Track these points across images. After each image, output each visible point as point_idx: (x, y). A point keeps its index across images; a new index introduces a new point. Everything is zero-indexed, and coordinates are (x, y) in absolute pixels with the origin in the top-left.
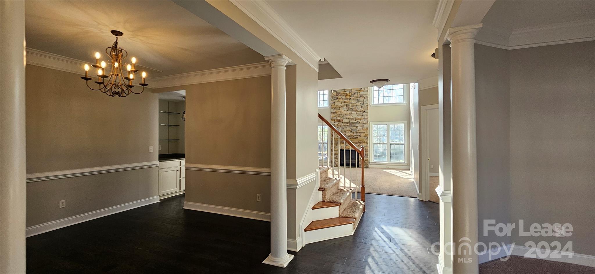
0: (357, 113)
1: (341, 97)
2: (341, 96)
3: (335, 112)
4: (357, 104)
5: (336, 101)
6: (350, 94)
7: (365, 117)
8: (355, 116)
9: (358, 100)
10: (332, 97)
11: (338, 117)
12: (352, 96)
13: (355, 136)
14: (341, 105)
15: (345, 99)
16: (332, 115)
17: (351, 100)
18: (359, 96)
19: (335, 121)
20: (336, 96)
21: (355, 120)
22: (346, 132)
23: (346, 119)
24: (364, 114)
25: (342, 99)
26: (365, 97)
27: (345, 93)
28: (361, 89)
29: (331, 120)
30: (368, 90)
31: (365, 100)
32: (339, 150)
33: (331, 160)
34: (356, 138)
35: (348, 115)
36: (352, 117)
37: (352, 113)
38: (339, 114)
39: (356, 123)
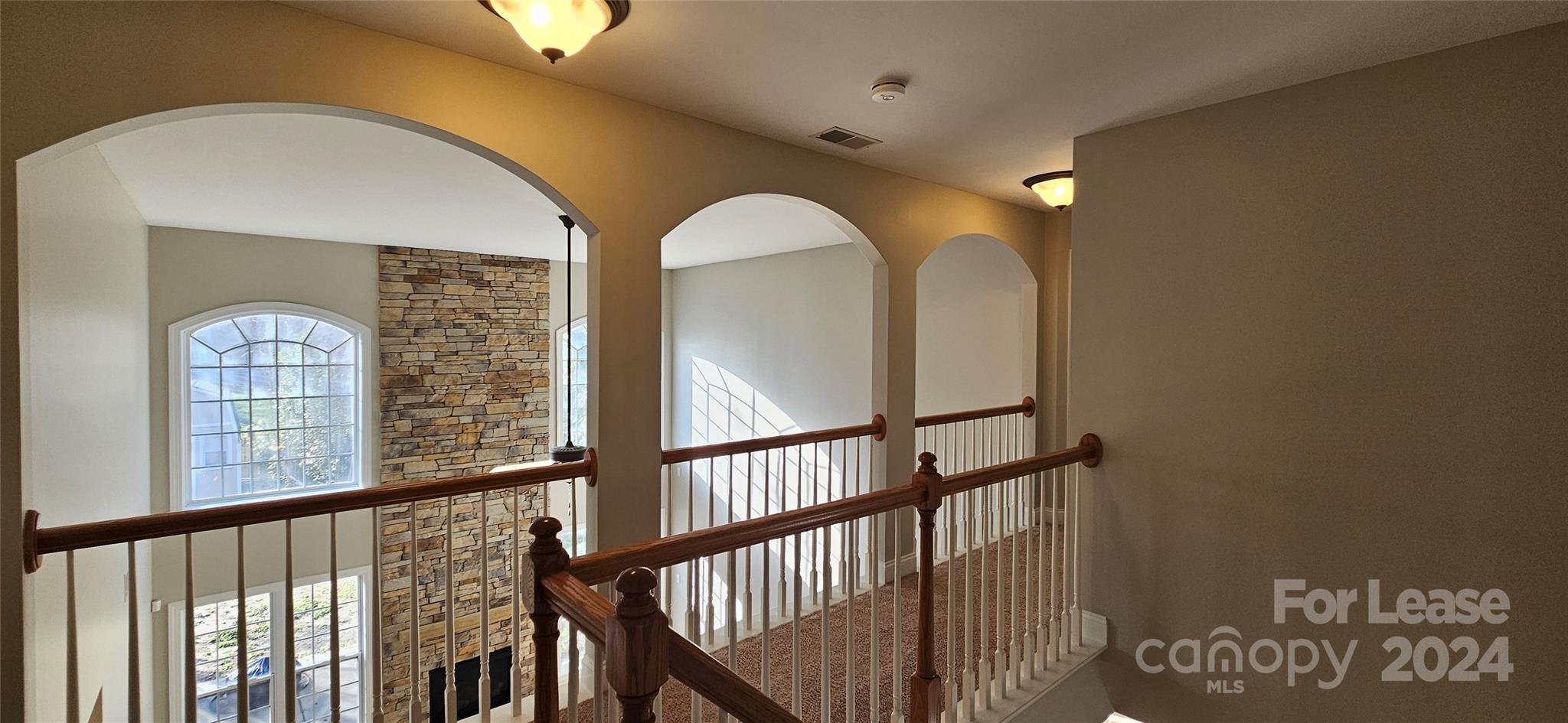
0: (509, 501)
1: (438, 441)
5: (408, 458)
6: (476, 427)
7: (538, 513)
8: (501, 517)
9: (513, 451)
10: (392, 443)
11: (423, 531)
12: (487, 435)
13: (500, 596)
14: (435, 477)
15: (456, 449)
16: (390, 528)
17: (484, 452)
18: (514, 435)
19: (406, 551)
20: (412, 436)
21: (500, 530)
22: (461, 588)
23: (459, 533)
24: (533, 502)
25: (443, 449)
26: (539, 436)
27: (454, 421)
28: (526, 406)
29: (384, 550)
30: (545, 411)
31: (538, 449)
32: (427, 675)
34: (503, 601)
35: (467, 514)
36: (487, 521)
37: (488, 503)
38: (424, 518)
39: (504, 541)
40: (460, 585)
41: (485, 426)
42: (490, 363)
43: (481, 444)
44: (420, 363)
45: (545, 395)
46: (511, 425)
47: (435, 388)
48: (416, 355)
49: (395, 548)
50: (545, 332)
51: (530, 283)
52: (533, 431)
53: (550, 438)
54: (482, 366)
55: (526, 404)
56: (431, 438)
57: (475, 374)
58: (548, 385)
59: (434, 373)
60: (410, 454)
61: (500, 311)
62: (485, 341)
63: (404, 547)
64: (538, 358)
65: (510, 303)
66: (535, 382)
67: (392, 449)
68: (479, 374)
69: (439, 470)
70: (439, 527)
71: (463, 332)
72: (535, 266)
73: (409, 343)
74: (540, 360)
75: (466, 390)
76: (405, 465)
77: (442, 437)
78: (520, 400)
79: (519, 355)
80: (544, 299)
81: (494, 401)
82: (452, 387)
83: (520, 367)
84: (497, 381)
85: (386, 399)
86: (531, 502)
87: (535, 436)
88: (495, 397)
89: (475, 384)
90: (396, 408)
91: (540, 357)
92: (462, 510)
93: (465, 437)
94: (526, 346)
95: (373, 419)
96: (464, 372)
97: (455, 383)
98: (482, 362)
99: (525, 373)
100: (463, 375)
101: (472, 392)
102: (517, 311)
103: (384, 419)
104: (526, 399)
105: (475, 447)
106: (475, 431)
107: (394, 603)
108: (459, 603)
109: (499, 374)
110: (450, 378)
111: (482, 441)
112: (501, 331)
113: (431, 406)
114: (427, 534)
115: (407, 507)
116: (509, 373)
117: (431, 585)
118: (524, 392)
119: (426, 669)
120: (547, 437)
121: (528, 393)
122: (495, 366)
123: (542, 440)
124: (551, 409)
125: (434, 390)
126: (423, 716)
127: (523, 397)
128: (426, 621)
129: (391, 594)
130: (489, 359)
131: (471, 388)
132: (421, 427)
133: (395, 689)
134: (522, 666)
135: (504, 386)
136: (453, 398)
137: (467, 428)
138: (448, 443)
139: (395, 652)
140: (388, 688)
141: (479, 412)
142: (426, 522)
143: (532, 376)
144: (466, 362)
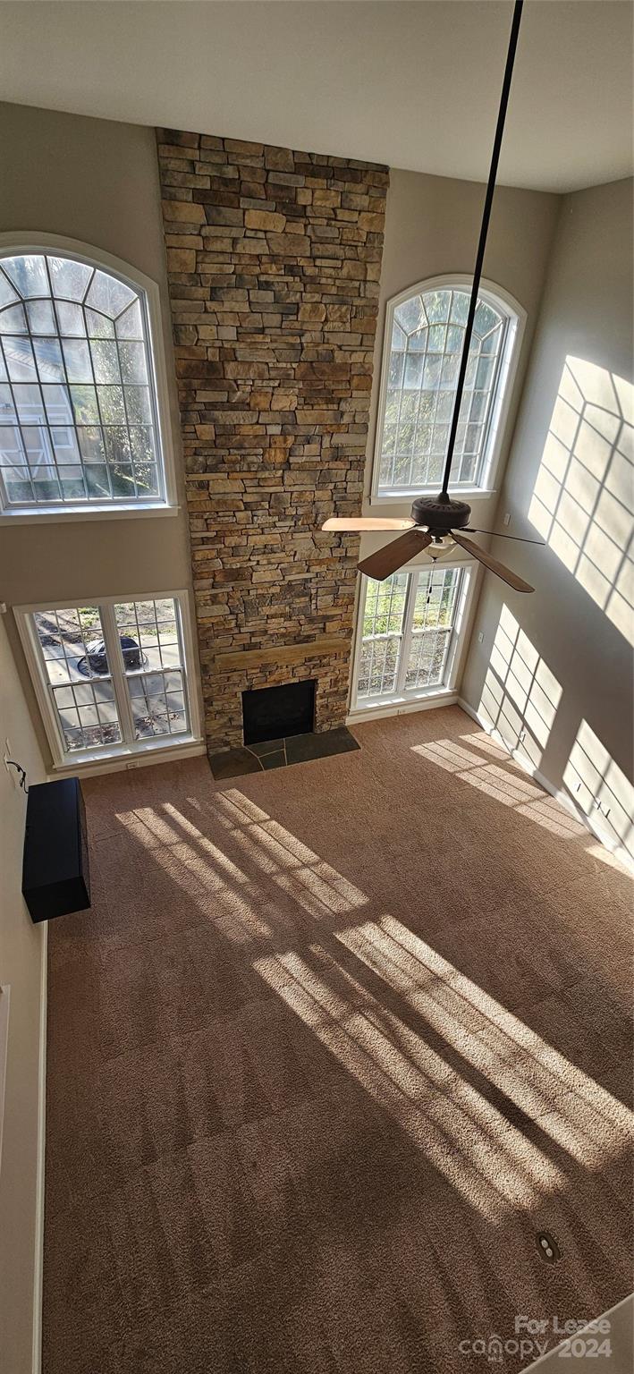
0: (317, 536)
1: (243, 457)
2: (243, 452)
3: (212, 534)
4: (318, 494)
5: (213, 476)
6: (285, 441)
7: (346, 552)
8: (309, 553)
9: (325, 476)
10: (195, 454)
11: (231, 560)
12: (297, 453)
13: (305, 634)
14: (242, 500)
15: (264, 467)
16: (200, 553)
17: (293, 474)
18: (327, 454)
19: (217, 580)
20: (216, 448)
21: (307, 567)
22: (269, 621)
23: (266, 567)
24: (342, 539)
25: (249, 467)
26: (354, 459)
27: (260, 430)
28: (342, 417)
29: (196, 576)
30: (364, 426)
31: (352, 475)
32: (240, 695)
33: (208, 736)
34: (308, 639)
35: (275, 546)
36: (295, 555)
37: (296, 536)
38: (233, 545)
39: (311, 579)
40: (268, 619)
41: (295, 440)
42: (302, 349)
43: (290, 464)
44: (218, 344)
45: (365, 403)
46: (323, 442)
47: (239, 382)
48: (216, 332)
49: (206, 575)
50: (373, 303)
51: (360, 212)
52: (349, 452)
53: (366, 462)
54: (293, 353)
55: (342, 414)
56: (236, 452)
57: (284, 365)
58: (371, 388)
59: (236, 360)
60: (215, 469)
61: (318, 262)
62: (297, 314)
63: (215, 575)
64: (361, 345)
65: (331, 249)
66: (355, 381)
67: (195, 462)
68: (289, 366)
69: (246, 492)
70: (247, 558)
71: (268, 296)
72: (368, 180)
73: (206, 311)
74: (363, 348)
75: (274, 387)
76: (211, 483)
77: (248, 451)
78: (335, 407)
79: (335, 340)
80: (376, 245)
81: (305, 407)
82: (258, 383)
83: (339, 357)
84: (311, 378)
85: (184, 394)
86: (340, 539)
87: (350, 459)
88: (307, 401)
89: (285, 380)
90: (196, 407)
91: (364, 343)
92: (270, 541)
93: (273, 453)
94: (348, 325)
95: (173, 419)
96: (272, 361)
97: (261, 377)
98: (292, 346)
99: (345, 368)
100: (271, 365)
101: (281, 391)
102: (338, 263)
103: (185, 422)
104: (344, 406)
105: (284, 467)
106: (284, 446)
107: (209, 629)
108: (267, 637)
109: (313, 368)
110: (256, 369)
111: (292, 460)
112: (317, 298)
113: (234, 407)
114: (235, 564)
115: (215, 533)
116: (325, 367)
117: (242, 616)
118: (341, 396)
119: (239, 690)
120: (363, 462)
121: (346, 399)
122: (309, 355)
123: (358, 464)
124: (371, 425)
125: (238, 386)
126: (238, 727)
127: (339, 404)
128: (238, 649)
129: (205, 621)
130: (301, 343)
131: (279, 386)
132: (226, 434)
133: (214, 703)
134: (322, 698)
135: (318, 386)
136: (260, 399)
137: (275, 443)
138: (254, 459)
139: (211, 673)
140: (207, 702)
141: (289, 421)
142: (235, 551)
143: (353, 373)
144: (274, 345)
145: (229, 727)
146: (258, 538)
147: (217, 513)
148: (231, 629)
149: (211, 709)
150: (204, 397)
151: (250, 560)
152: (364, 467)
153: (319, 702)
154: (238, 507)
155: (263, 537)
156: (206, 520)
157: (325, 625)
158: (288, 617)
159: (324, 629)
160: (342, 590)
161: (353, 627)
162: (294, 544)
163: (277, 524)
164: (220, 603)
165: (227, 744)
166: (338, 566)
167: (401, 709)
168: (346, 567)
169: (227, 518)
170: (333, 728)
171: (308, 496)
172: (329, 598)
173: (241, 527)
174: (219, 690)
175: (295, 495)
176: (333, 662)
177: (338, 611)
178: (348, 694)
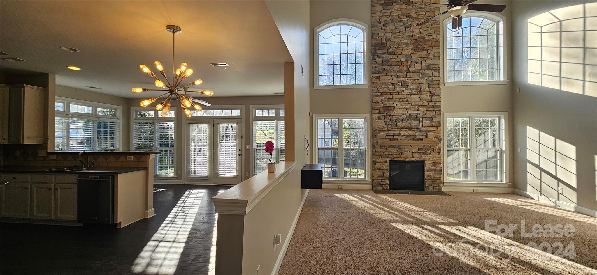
0: (421, 96)
1: (392, 68)
4: (421, 81)
6: (407, 63)
7: (435, 104)
8: (418, 102)
9: (423, 74)
10: (375, 68)
11: (386, 103)
12: (412, 67)
13: (418, 137)
14: (391, 82)
15: (399, 72)
16: (375, 100)
17: (410, 74)
18: (424, 67)
19: (380, 110)
20: (382, 66)
21: (418, 108)
22: (401, 129)
23: (400, 107)
24: (433, 98)
25: (394, 71)
26: (435, 68)
27: (398, 60)
28: (429, 55)
29: (373, 108)
30: (440, 57)
31: (435, 74)
32: (388, 161)
33: (373, 180)
34: (419, 140)
35: (404, 99)
36: (412, 103)
37: (412, 96)
38: (387, 98)
39: (419, 113)
40: (401, 128)
41: (411, 63)
42: (413, 36)
43: (409, 70)
44: (385, 37)
45: (438, 50)
46: (422, 63)
47: (391, 47)
48: (384, 34)
49: (376, 108)
52: (433, 66)
54: (409, 37)
55: (429, 54)
56: (389, 67)
58: (440, 45)
59: (390, 41)
60: (382, 72)
61: (417, 14)
62: (411, 27)
63: (380, 109)
65: (422, 10)
66: (433, 44)
67: (375, 70)
68: (408, 41)
69: (392, 80)
70: (393, 103)
71: (401, 24)
73: (382, 30)
74: (435, 34)
75: (403, 48)
76: (380, 76)
77: (393, 66)
78: (426, 52)
79: (425, 33)
81: (414, 53)
82: (398, 46)
83: (426, 37)
84: (416, 44)
85: (373, 51)
86: (432, 98)
87: (434, 68)
88: (415, 51)
89: (407, 45)
90: (377, 54)
92: (401, 97)
93: (403, 67)
94: (429, 28)
95: (369, 58)
96: (402, 40)
97: (398, 45)
98: (410, 35)
99: (429, 40)
100: (402, 41)
101: (406, 48)
102: (424, 13)
103: (373, 59)
105: (407, 71)
106: (407, 64)
107: (376, 130)
108: (400, 136)
109: (417, 41)
110: (397, 42)
111: (410, 69)
113: (389, 54)
114: (388, 105)
115: (381, 93)
116: (421, 40)
117: (390, 126)
118: (428, 48)
119: (388, 159)
120: (439, 69)
121: (430, 49)
122: (415, 37)
123: (438, 70)
124: (441, 57)
125: (391, 48)
126: (387, 178)
127: (428, 51)
128: (388, 140)
129: (375, 126)
130: (413, 35)
131: (405, 47)
132: (386, 62)
133: (377, 164)
134: (428, 171)
135: (419, 46)
136: (398, 51)
137: (404, 64)
138: (396, 69)
139: (376, 149)
140: (374, 162)
141: (408, 57)
142: (388, 100)
143: (432, 41)
144: (403, 36)
145: (383, 177)
146: (397, 96)
147: (382, 86)
148: (385, 131)
149: (375, 166)
150: (379, 52)
151: (393, 104)
152: (440, 71)
153: (426, 173)
154: (389, 85)
155: (399, 96)
156: (378, 88)
157: (427, 134)
158: (410, 129)
159: (427, 136)
160: (434, 119)
161: (442, 137)
162: (412, 99)
163: (404, 91)
164: (381, 119)
165: (381, 186)
166: (432, 109)
167: (476, 189)
168: (435, 110)
169: (385, 88)
170: (435, 190)
171: (417, 82)
172: (428, 123)
173: (391, 91)
174: (379, 158)
175: (411, 81)
176: (432, 154)
177: (433, 129)
178: (442, 172)
